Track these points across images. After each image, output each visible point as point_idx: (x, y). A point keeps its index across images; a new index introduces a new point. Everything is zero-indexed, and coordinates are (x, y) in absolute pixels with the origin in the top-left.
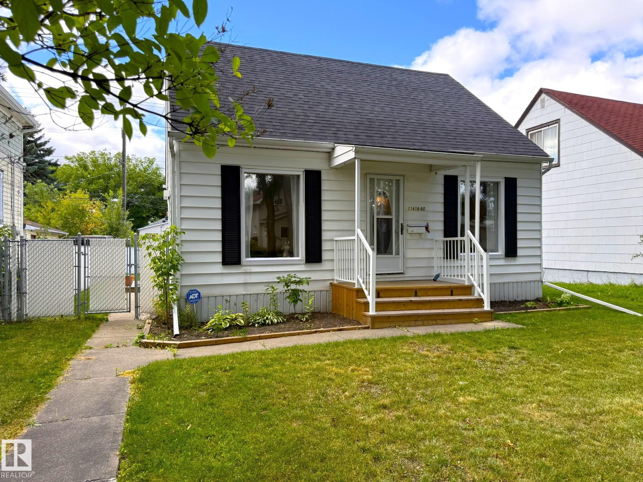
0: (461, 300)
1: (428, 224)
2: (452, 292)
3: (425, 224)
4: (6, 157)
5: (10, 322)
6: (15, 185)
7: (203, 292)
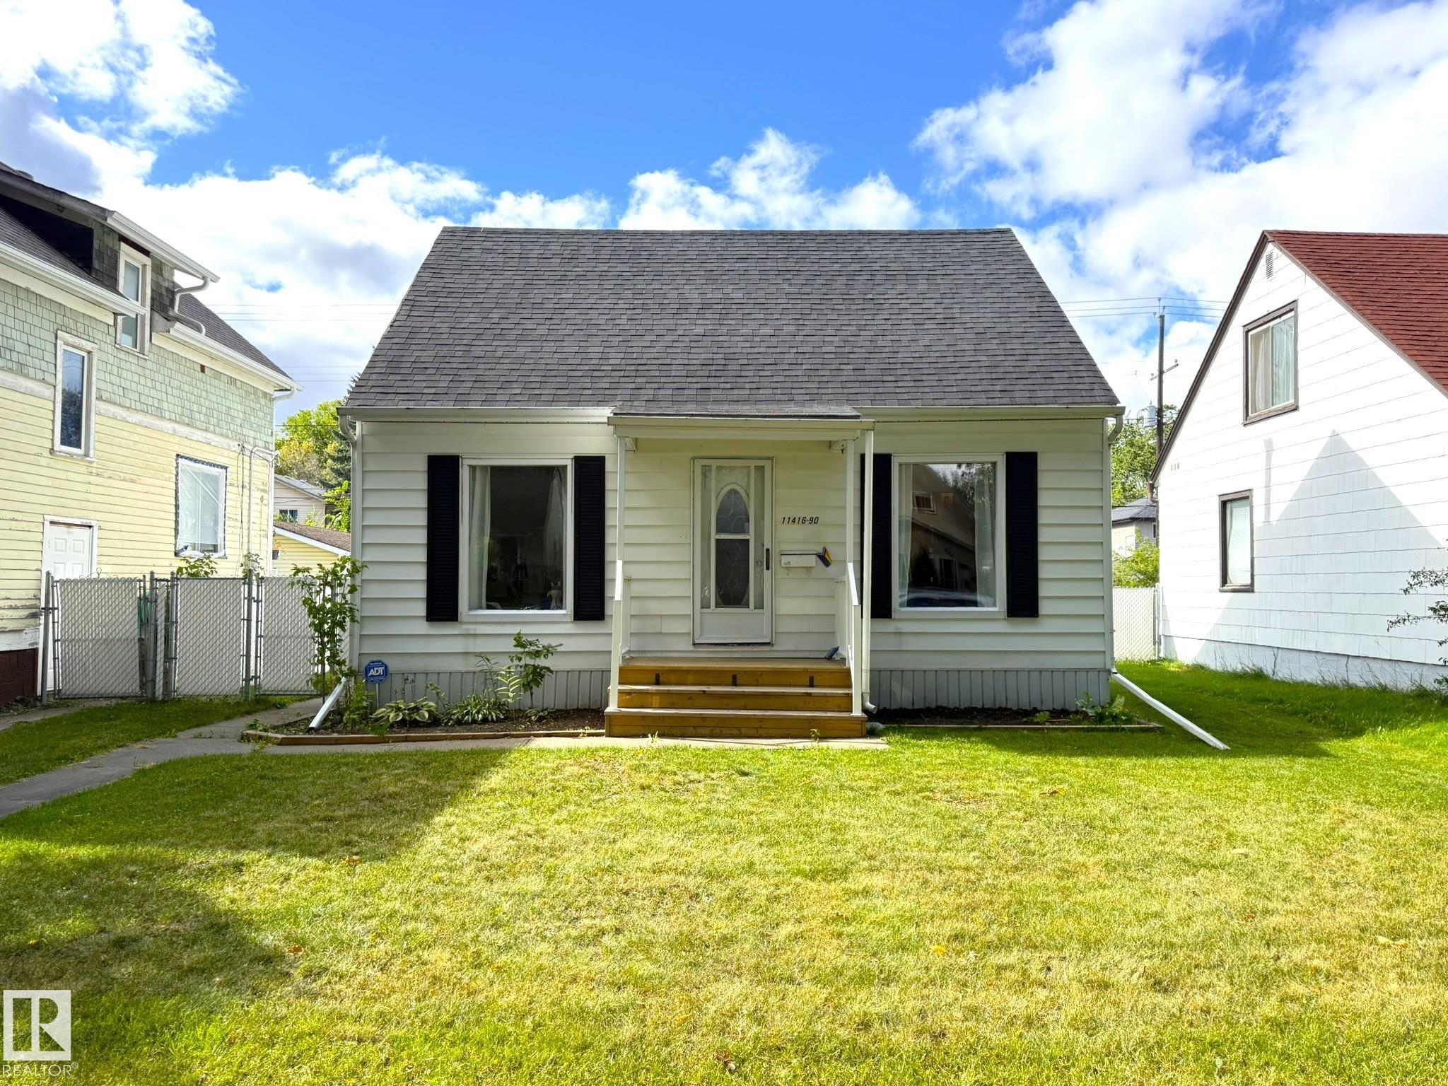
1: (825, 550)
2: (811, 679)
3: (818, 549)
4: (234, 445)
5: (153, 701)
6: (253, 487)
7: (393, 665)
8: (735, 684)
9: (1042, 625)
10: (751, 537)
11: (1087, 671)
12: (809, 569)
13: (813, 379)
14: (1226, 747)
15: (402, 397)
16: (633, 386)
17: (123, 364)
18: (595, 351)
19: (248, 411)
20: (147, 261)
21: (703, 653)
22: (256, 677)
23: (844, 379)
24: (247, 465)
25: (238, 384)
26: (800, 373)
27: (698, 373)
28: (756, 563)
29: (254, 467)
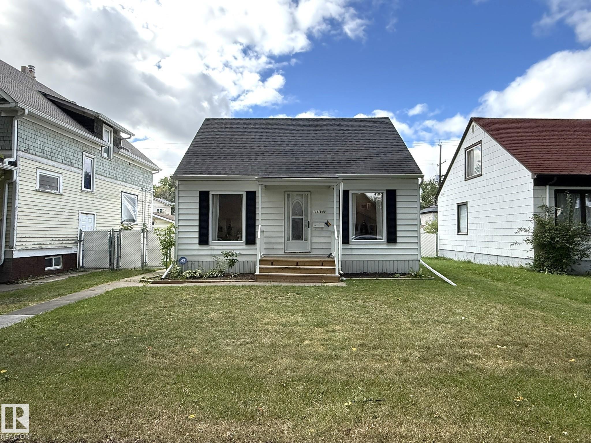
0: (322, 269)
1: (328, 221)
2: (322, 264)
3: (326, 221)
4: (140, 188)
5: (113, 270)
6: (146, 202)
7: (189, 259)
8: (297, 265)
9: (398, 246)
10: (303, 217)
11: (412, 260)
12: (322, 227)
13: (324, 165)
14: (456, 285)
15: (191, 172)
16: (265, 168)
17: (104, 163)
18: (253, 157)
19: (145, 177)
20: (112, 130)
21: (288, 255)
22: (146, 262)
23: (334, 165)
24: (144, 195)
25: (141, 169)
26: (319, 164)
27: (287, 164)
28: (305, 226)
29: (146, 195)
